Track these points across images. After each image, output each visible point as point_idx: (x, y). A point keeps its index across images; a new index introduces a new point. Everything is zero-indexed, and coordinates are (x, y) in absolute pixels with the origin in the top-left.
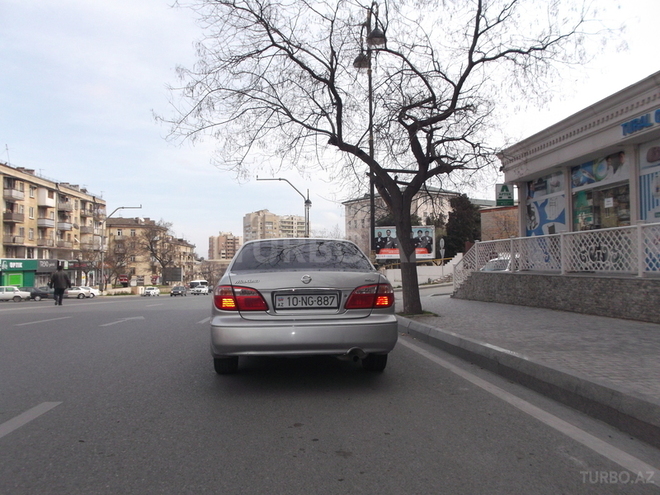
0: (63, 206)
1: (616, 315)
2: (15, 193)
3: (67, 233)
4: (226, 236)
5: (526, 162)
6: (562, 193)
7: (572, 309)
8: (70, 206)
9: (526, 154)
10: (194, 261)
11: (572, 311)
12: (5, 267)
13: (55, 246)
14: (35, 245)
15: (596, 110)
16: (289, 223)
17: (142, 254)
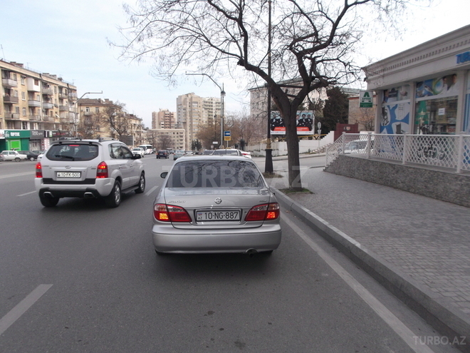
0: (46, 91)
1: (438, 197)
2: (10, 82)
3: (50, 110)
4: (164, 112)
5: (383, 76)
6: (409, 101)
7: (408, 189)
8: (51, 91)
9: (384, 70)
10: (142, 130)
11: (408, 191)
12: (7, 135)
13: (42, 121)
14: (28, 120)
15: (439, 42)
16: (209, 103)
17: (104, 126)
